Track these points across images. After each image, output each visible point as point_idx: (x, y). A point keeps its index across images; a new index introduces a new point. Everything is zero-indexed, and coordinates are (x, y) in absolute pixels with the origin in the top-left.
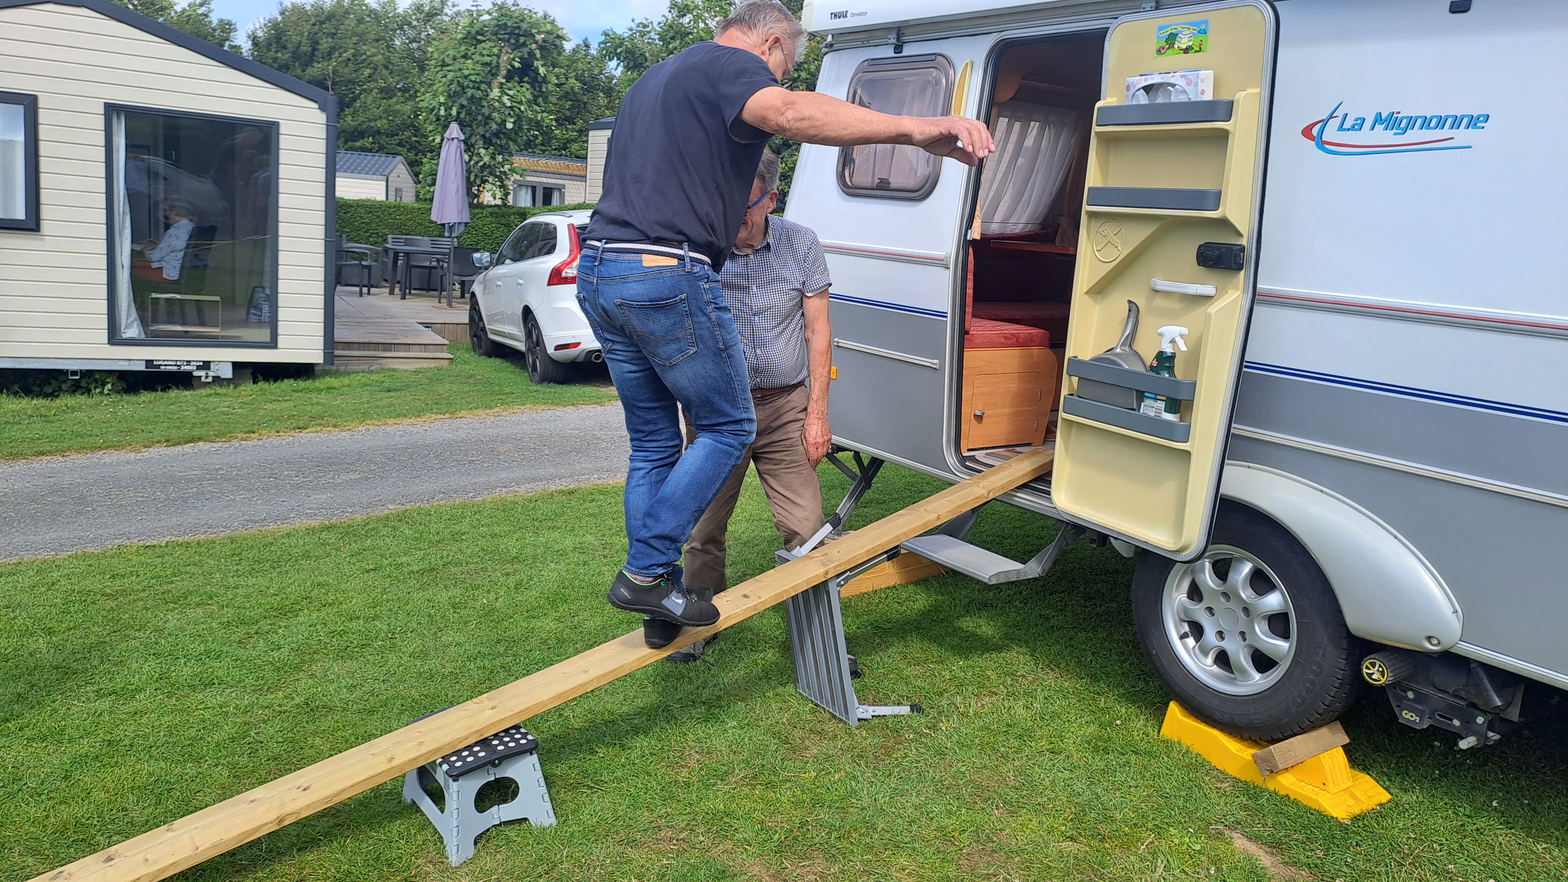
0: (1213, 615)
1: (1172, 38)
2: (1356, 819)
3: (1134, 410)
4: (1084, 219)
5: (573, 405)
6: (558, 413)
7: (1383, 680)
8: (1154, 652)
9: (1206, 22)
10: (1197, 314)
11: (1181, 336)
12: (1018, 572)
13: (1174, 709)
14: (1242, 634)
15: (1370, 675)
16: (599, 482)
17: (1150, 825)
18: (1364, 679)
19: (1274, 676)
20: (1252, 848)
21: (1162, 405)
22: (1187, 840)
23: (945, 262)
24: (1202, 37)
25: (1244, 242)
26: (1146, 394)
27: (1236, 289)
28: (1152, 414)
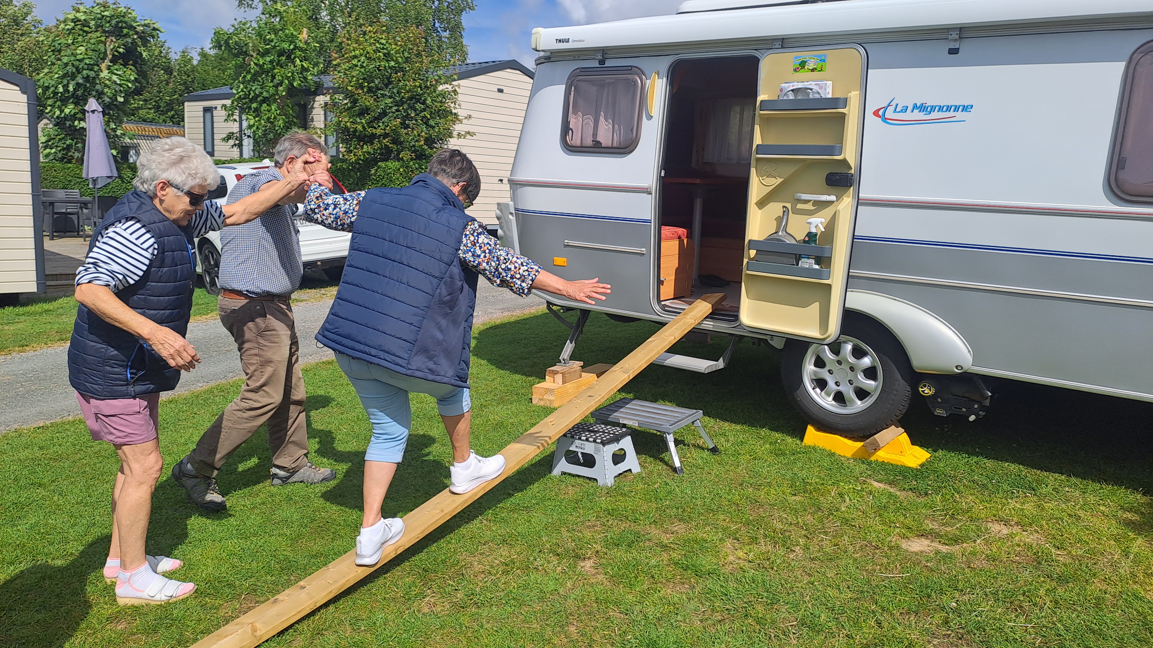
0: (831, 374)
1: (803, 64)
3: (794, 265)
4: (753, 162)
7: (931, 393)
8: (799, 399)
9: (825, 56)
10: (828, 212)
11: (821, 223)
12: (715, 366)
13: (810, 429)
14: (850, 381)
15: (923, 391)
19: (870, 401)
20: (882, 485)
21: (812, 261)
22: (851, 486)
23: (649, 190)
24: (823, 63)
25: (853, 172)
26: (801, 256)
27: (849, 197)
28: (806, 266)
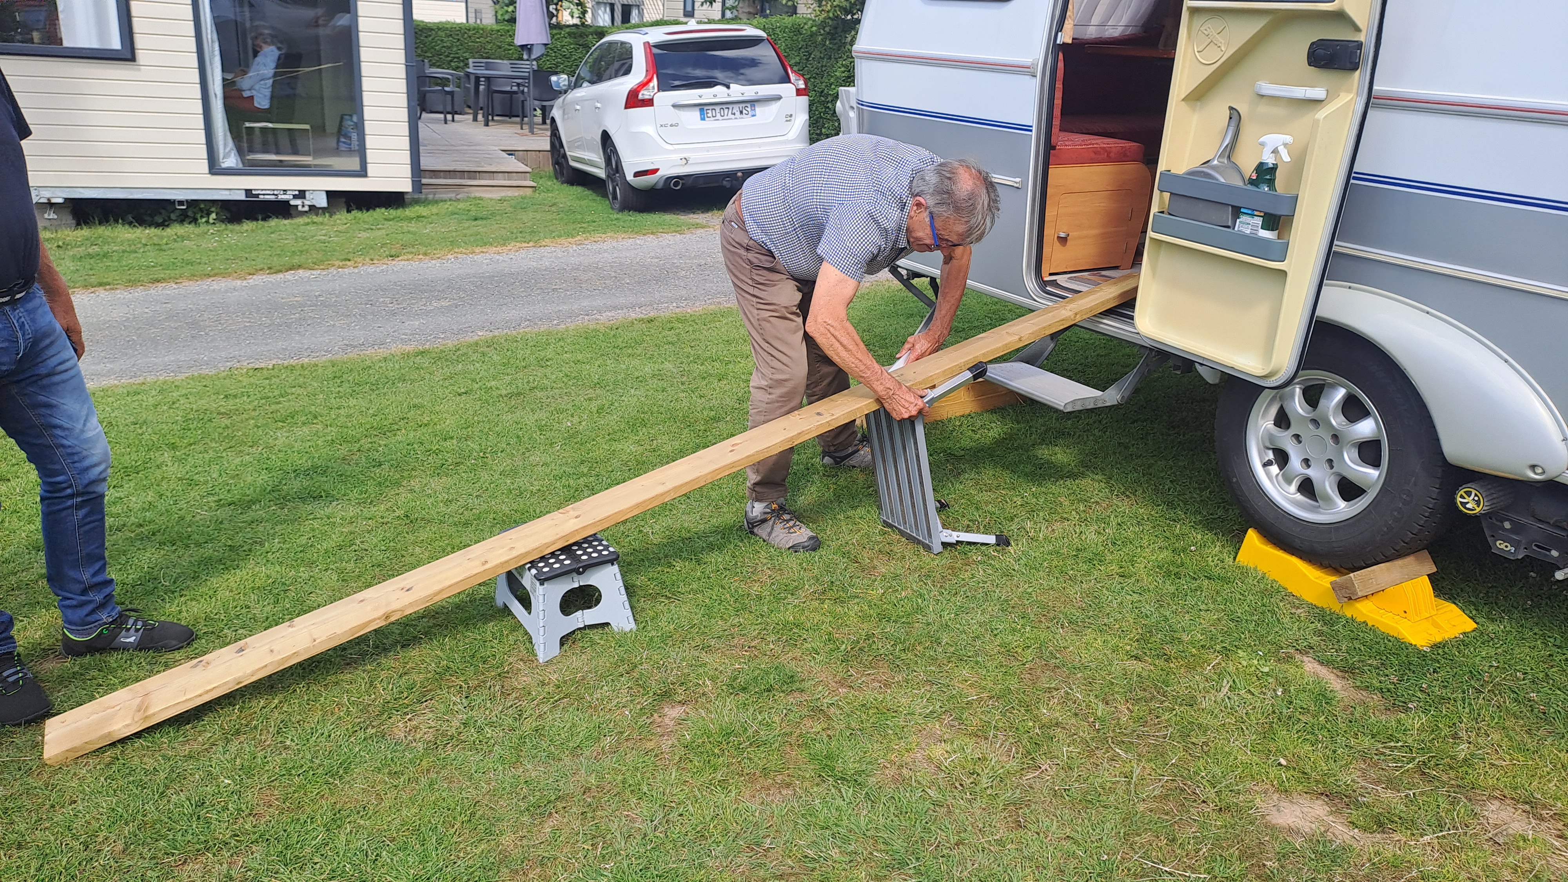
0: (1300, 442)
2: (1435, 646)
3: (1228, 227)
4: (1185, 15)
5: (652, 233)
6: (638, 242)
7: (1478, 509)
8: (1235, 480)
10: (1305, 121)
11: (1285, 145)
12: (1096, 399)
13: (1252, 537)
14: (1330, 461)
15: (1464, 504)
16: (678, 310)
17: (1218, 647)
18: (1457, 508)
19: (1360, 504)
20: (1323, 671)
21: (1259, 221)
22: (1256, 662)
23: (1032, 70)
25: (1362, 37)
26: (1242, 210)
27: (1349, 91)
28: (1248, 232)
